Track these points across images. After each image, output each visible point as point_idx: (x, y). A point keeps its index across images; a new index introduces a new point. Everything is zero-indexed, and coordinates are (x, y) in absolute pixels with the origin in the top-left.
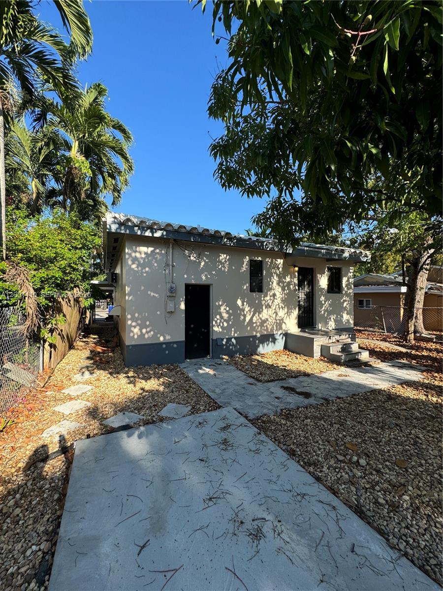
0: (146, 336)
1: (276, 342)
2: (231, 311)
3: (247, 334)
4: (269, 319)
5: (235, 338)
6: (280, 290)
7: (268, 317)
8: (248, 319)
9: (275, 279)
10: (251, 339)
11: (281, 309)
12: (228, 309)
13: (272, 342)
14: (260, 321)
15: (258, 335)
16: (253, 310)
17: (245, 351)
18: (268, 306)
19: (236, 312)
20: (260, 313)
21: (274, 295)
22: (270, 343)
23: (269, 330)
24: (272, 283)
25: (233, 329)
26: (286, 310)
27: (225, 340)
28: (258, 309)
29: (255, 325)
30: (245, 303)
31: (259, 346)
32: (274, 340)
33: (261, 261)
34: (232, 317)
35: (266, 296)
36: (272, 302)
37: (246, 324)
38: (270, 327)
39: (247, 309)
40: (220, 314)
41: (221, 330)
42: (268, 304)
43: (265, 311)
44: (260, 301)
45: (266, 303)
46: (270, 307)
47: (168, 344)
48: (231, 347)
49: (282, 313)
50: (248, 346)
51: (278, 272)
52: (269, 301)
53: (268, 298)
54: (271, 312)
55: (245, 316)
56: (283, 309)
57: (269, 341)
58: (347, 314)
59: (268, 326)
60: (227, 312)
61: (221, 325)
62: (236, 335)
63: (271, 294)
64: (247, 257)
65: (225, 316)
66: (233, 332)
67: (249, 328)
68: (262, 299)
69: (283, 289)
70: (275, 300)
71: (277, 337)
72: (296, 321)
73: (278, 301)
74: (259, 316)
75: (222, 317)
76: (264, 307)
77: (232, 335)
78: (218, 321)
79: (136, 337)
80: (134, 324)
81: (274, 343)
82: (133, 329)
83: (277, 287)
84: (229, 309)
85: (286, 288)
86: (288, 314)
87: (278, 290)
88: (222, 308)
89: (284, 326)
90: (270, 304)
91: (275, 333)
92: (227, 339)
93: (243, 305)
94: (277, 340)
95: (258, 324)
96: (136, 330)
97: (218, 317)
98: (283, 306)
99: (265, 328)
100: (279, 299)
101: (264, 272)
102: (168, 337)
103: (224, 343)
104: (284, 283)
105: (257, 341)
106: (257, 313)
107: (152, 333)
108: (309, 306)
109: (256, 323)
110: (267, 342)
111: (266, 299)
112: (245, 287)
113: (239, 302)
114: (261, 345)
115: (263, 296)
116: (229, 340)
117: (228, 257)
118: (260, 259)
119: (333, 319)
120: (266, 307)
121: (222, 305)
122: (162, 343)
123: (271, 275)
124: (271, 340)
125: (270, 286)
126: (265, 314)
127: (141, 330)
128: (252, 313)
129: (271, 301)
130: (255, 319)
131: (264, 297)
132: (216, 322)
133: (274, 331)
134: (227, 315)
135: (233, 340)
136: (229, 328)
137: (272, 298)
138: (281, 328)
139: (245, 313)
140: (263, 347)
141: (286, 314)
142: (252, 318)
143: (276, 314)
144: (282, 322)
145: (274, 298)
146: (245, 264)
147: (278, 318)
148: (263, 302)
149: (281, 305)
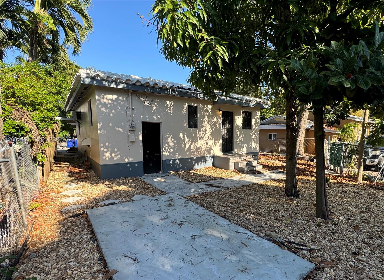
0: (115, 159)
1: (207, 162)
2: (175, 141)
3: (186, 157)
4: (202, 147)
5: (179, 159)
7: (201, 146)
8: (187, 146)
9: (206, 119)
10: (190, 160)
11: (210, 140)
12: (173, 140)
13: (204, 162)
14: (195, 147)
15: (195, 158)
16: (191, 140)
18: (202, 138)
19: (179, 142)
20: (195, 142)
21: (206, 131)
22: (203, 163)
23: (202, 154)
24: (204, 122)
25: (177, 154)
26: (213, 141)
27: (172, 161)
28: (194, 139)
29: (192, 151)
30: (185, 136)
31: (195, 165)
32: (205, 161)
33: (196, 107)
34: (176, 146)
35: (200, 131)
36: (204, 136)
37: (186, 150)
38: (202, 152)
39: (187, 140)
40: (168, 143)
41: (168, 154)
42: (201, 137)
43: (199, 141)
45: (200, 136)
46: (203, 139)
47: (132, 164)
48: (176, 166)
49: (210, 143)
50: (187, 165)
52: (202, 135)
53: (201, 132)
54: (203, 142)
55: (185, 145)
56: (211, 140)
57: (202, 161)
58: (255, 143)
60: (173, 142)
61: (169, 150)
62: (179, 157)
63: (203, 130)
64: (186, 104)
65: (171, 144)
66: (177, 156)
67: (188, 153)
68: (197, 133)
69: (212, 127)
70: (206, 134)
71: (207, 159)
72: (220, 147)
73: (208, 134)
74: (195, 144)
75: (169, 146)
76: (198, 139)
77: (177, 157)
78: (167, 148)
79: (107, 159)
80: (105, 150)
81: (206, 163)
82: (105, 154)
83: (208, 124)
84: (174, 140)
85: (214, 126)
86: (215, 143)
87: (208, 127)
88: (169, 139)
89: (212, 151)
90: (203, 137)
91: (206, 156)
92: (173, 160)
93: (184, 137)
94: (207, 161)
95: (195, 150)
96: (107, 154)
97: (167, 145)
98: (212, 138)
99: (199, 153)
100: (209, 133)
101: (199, 115)
102: (131, 160)
103: (171, 163)
104: (212, 122)
105: (194, 162)
106: (194, 143)
107: (119, 156)
108: (230, 138)
109: (193, 149)
110: (201, 162)
112: (185, 125)
113: (181, 135)
114: (196, 164)
115: (198, 131)
117: (173, 104)
118: (196, 105)
119: (246, 146)
120: (200, 139)
121: (169, 137)
122: (127, 163)
123: (203, 117)
124: (203, 161)
125: (203, 125)
126: (199, 143)
127: (111, 154)
128: (190, 143)
129: (204, 134)
130: (192, 147)
131: (198, 132)
132: (165, 149)
133: (205, 154)
134: (173, 144)
135: (177, 161)
136: (174, 153)
137: (204, 132)
138: (210, 153)
139: (186, 142)
140: (198, 165)
141: (214, 144)
142: (190, 146)
143: (207, 144)
144: (211, 149)
145: (206, 133)
146: (185, 109)
147: (208, 146)
148: (198, 135)
149: (210, 137)
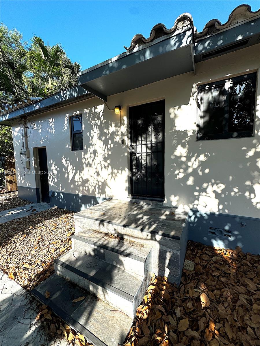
0: (22, 182)
2: (58, 169)
3: (70, 192)
4: (90, 179)
5: (62, 193)
9: (96, 132)
10: (75, 197)
11: (103, 168)
12: (56, 167)
13: (93, 204)
14: (81, 180)
15: (80, 195)
16: (74, 168)
17: (70, 207)
18: (89, 165)
20: (80, 172)
21: (95, 152)
23: (91, 192)
24: (92, 138)
25: (61, 185)
26: (110, 170)
28: (79, 167)
29: (77, 184)
30: (68, 162)
31: (81, 206)
32: (96, 203)
33: (80, 115)
34: (59, 174)
35: (86, 153)
36: (93, 161)
37: (69, 182)
38: (91, 189)
39: (70, 167)
41: (53, 185)
42: (88, 163)
43: (86, 169)
44: (81, 159)
45: (87, 162)
46: (91, 166)
47: (30, 189)
48: (60, 200)
49: (105, 174)
50: (72, 203)
51: (99, 123)
52: (89, 159)
54: (92, 170)
55: (68, 173)
56: (105, 168)
57: (91, 203)
59: (90, 187)
60: (56, 170)
61: (53, 180)
63: (92, 150)
64: (67, 115)
65: (55, 172)
66: (61, 188)
67: (72, 186)
68: (83, 157)
69: (106, 143)
70: (96, 158)
72: (126, 185)
73: (99, 158)
74: (79, 174)
76: (84, 165)
77: (61, 190)
78: (51, 177)
79: (19, 182)
83: (99, 141)
84: (58, 167)
85: (110, 142)
86: (113, 175)
87: (99, 145)
88: (53, 165)
89: (107, 189)
90: (91, 162)
91: (97, 196)
92: (57, 192)
93: (66, 163)
95: (80, 183)
98: (106, 165)
99: (87, 189)
100: (101, 156)
101: (83, 126)
102: (29, 184)
103: (56, 195)
104: (106, 135)
105: (80, 201)
107: (24, 180)
110: (89, 204)
111: (86, 156)
112: (67, 146)
113: (64, 161)
114: (83, 206)
115: (83, 153)
116: (59, 194)
117: (54, 120)
118: (78, 112)
119: (215, 191)
120: (87, 166)
121: (53, 163)
122: (28, 188)
123: (90, 128)
124: (92, 202)
125: (91, 142)
126: (87, 173)
127: (20, 178)
128: (74, 171)
129: (92, 159)
130: (76, 178)
131: (84, 155)
133: (96, 193)
135: (61, 194)
136: (57, 184)
137: (92, 155)
138: (104, 192)
139: (69, 171)
140: (86, 207)
141: (111, 175)
142: (74, 176)
143: (98, 174)
144: (104, 184)
145: (95, 155)
146: (66, 122)
147: (99, 179)
148: (84, 160)
149: (103, 163)
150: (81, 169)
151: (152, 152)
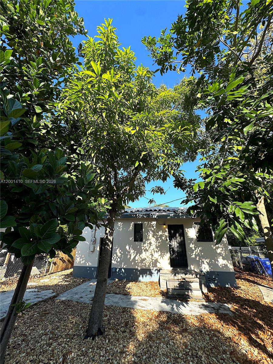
0: (82, 262)
1: (153, 275)
2: (122, 252)
3: (131, 267)
4: (147, 259)
5: (124, 269)
6: (155, 239)
7: (146, 257)
8: (132, 257)
9: (151, 234)
10: (134, 271)
11: (156, 252)
12: (120, 251)
13: (149, 274)
14: (140, 259)
15: (139, 269)
16: (136, 252)
17: (130, 278)
18: (146, 250)
19: (125, 253)
20: (140, 254)
21: (150, 243)
22: (148, 275)
23: (147, 266)
24: (149, 236)
25: (123, 263)
26: (160, 253)
27: (118, 269)
28: (139, 252)
29: (137, 262)
30: (131, 248)
31: (139, 276)
32: (151, 274)
33: (142, 224)
34: (123, 256)
35: (144, 243)
36: (149, 248)
37: (131, 260)
38: (147, 264)
39: (132, 251)
40: (116, 254)
41: (116, 263)
42: (146, 249)
43: (144, 253)
44: (141, 247)
45: (145, 248)
46: (147, 251)
47: (90, 267)
48: (121, 274)
49: (157, 255)
50: (132, 275)
51: (153, 229)
52: (146, 247)
53: (146, 245)
54: (148, 254)
55: (130, 255)
56: (157, 252)
58: (224, 259)
59: (146, 263)
60: (120, 253)
61: (116, 260)
62: (125, 267)
63: (148, 242)
64: (133, 222)
65: (119, 254)
66: (123, 265)
67: (133, 263)
68: (142, 245)
69: (157, 239)
70: (151, 246)
71: (153, 271)
72: (169, 261)
73: (153, 247)
74: (139, 256)
75: (117, 256)
76: (143, 251)
77: (122, 266)
78: (115, 258)
79: (78, 262)
80: (78, 256)
81: (151, 276)
82: (77, 258)
83: (153, 238)
84: (122, 251)
85: (159, 239)
86: (162, 256)
87: (153, 240)
88: (118, 250)
89: (158, 264)
91: (151, 268)
92: (119, 268)
94: (153, 274)
95: (139, 261)
96: (78, 259)
97: (115, 255)
98: (157, 250)
99: (144, 264)
100: (154, 245)
101: (143, 230)
102: (90, 264)
103: (117, 271)
104: (157, 235)
105: (138, 273)
106: (139, 254)
107: (84, 261)
109: (138, 260)
110: (146, 275)
111: (144, 245)
112: (131, 239)
113: (127, 247)
114: (141, 276)
115: (142, 244)
116: (120, 269)
117: (122, 223)
118: (140, 222)
119: (207, 262)
121: (118, 249)
122: (88, 267)
123: (148, 231)
124: (148, 273)
125: (148, 238)
126: (144, 255)
127: (80, 259)
128: (135, 254)
129: (148, 247)
130: (137, 258)
131: (143, 245)
132: (114, 258)
133: (151, 267)
134: (120, 254)
135: (123, 270)
136: (120, 262)
137: (149, 245)
138: (156, 266)
139: (131, 254)
140: (143, 277)
141: (160, 256)
142: (135, 257)
143: (152, 255)
144: (156, 261)
145: (150, 245)
146: (131, 226)
147: (153, 258)
148: (143, 248)
149: (155, 249)
150: (141, 253)
151: (180, 245)
